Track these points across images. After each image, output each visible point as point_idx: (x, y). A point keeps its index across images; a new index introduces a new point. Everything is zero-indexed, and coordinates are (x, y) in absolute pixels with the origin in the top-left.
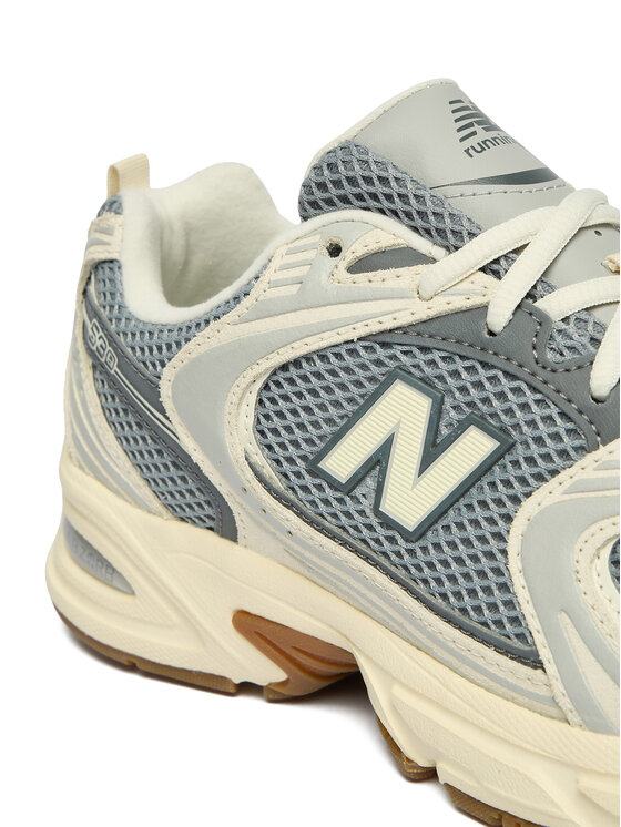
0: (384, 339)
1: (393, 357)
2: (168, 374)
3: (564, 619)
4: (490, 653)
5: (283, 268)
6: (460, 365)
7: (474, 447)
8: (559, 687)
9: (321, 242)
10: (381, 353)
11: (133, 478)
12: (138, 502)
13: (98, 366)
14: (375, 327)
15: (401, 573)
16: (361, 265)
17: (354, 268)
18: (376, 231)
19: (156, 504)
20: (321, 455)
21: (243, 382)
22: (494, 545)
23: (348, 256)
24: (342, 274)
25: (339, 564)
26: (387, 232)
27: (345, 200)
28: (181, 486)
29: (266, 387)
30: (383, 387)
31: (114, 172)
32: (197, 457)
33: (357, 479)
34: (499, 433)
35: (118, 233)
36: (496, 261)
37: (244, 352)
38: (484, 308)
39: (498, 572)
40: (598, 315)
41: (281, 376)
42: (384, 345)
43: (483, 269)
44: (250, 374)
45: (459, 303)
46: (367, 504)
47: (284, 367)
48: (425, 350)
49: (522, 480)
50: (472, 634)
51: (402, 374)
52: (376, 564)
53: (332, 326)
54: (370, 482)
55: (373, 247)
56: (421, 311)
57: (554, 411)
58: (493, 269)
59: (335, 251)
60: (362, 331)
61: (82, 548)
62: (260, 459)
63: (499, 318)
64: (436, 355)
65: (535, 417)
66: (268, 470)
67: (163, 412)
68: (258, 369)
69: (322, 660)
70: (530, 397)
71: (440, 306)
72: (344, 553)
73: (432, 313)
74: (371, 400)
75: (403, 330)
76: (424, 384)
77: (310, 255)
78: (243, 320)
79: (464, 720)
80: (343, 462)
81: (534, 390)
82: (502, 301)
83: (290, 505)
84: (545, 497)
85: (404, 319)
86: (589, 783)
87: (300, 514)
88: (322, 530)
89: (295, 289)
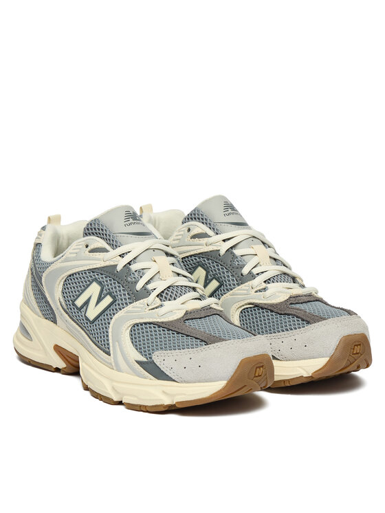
0: (93, 270)
1: (94, 276)
2: (44, 275)
3: (117, 343)
4: (102, 352)
5: (74, 249)
6: (108, 279)
7: (108, 300)
8: (113, 360)
9: (84, 244)
10: (92, 274)
11: (36, 306)
12: (36, 314)
13: (32, 274)
14: (91, 267)
15: (88, 332)
16: (92, 251)
17: (90, 252)
18: (98, 242)
19: (40, 314)
20: (75, 300)
21: (60, 279)
22: (107, 325)
23: (89, 248)
24: (87, 252)
25: (76, 329)
26: (100, 243)
28: (48, 312)
29: (65, 280)
30: (91, 283)
31: (49, 218)
32: (49, 299)
33: (82, 307)
34: (114, 297)
35: (43, 235)
36: (123, 254)
37: (62, 270)
38: (116, 265)
39: (106, 328)
40: (145, 270)
41: (69, 278)
42: (93, 272)
43: (120, 256)
44: (62, 276)
45: (112, 263)
46: (83, 313)
47: (70, 276)
48: (102, 274)
49: (116, 310)
50: (99, 347)
51: (95, 280)
52: (83, 330)
53: (82, 266)
54: (85, 308)
55: (96, 247)
56: (102, 264)
57: (126, 293)
58: (122, 256)
59: (87, 246)
60: (88, 268)
61: (24, 330)
62: (62, 300)
63: (119, 268)
64: (104, 276)
65: (121, 293)
66: (63, 304)
67: (41, 284)
68: (64, 275)
69: (72, 359)
70: (122, 288)
71: (107, 263)
72: (77, 326)
73: (105, 265)
74: (88, 286)
75: (98, 269)
76: (100, 283)
77: (81, 247)
78: (62, 262)
79: (93, 369)
80: (79, 303)
81: (123, 287)
82: (121, 264)
83: (67, 313)
84: (120, 314)
85: (98, 266)
86: (115, 384)
87: (69, 315)
88: (73, 320)
89: (75, 255)
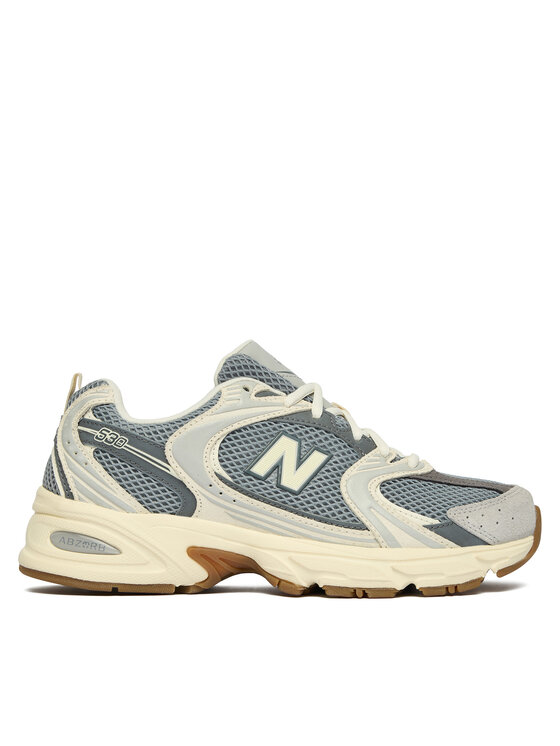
0: (276, 420)
1: (280, 427)
2: (171, 439)
3: (372, 510)
5: (230, 394)
7: (317, 459)
9: (241, 386)
10: (275, 425)
14: (273, 416)
16: (259, 395)
17: (257, 396)
20: (251, 466)
21: (215, 439)
22: (336, 485)
23: (253, 392)
24: (254, 397)
25: (260, 510)
27: (248, 374)
29: (224, 441)
30: (277, 438)
33: (268, 474)
34: (327, 452)
36: (307, 397)
38: (310, 411)
41: (231, 436)
42: (276, 422)
43: (304, 399)
44: (217, 436)
45: (301, 409)
46: (274, 484)
49: (340, 468)
51: (284, 433)
53: (255, 415)
54: (275, 475)
55: (260, 390)
56: (287, 410)
58: (307, 399)
59: (247, 390)
60: (267, 418)
62: (221, 471)
63: (317, 415)
66: (225, 476)
67: (166, 461)
68: (222, 432)
71: (294, 409)
72: (264, 505)
73: (290, 412)
74: (272, 444)
75: (282, 417)
76: (294, 437)
77: (238, 391)
80: (261, 468)
81: (337, 437)
82: (316, 410)
83: (236, 489)
84: (350, 473)
87: (242, 491)
88: (253, 496)
89: (237, 402)
